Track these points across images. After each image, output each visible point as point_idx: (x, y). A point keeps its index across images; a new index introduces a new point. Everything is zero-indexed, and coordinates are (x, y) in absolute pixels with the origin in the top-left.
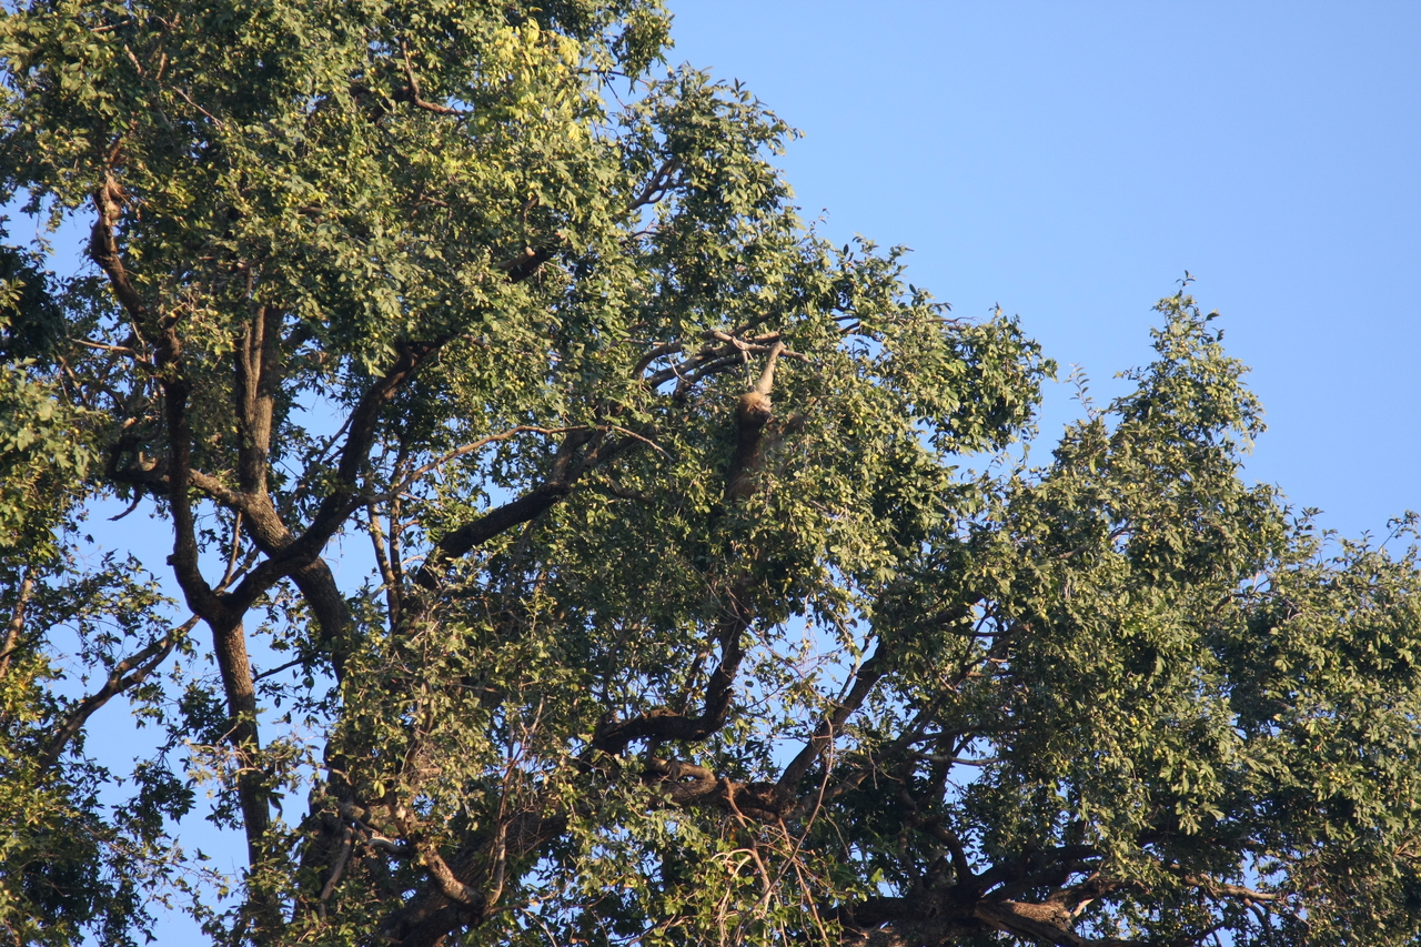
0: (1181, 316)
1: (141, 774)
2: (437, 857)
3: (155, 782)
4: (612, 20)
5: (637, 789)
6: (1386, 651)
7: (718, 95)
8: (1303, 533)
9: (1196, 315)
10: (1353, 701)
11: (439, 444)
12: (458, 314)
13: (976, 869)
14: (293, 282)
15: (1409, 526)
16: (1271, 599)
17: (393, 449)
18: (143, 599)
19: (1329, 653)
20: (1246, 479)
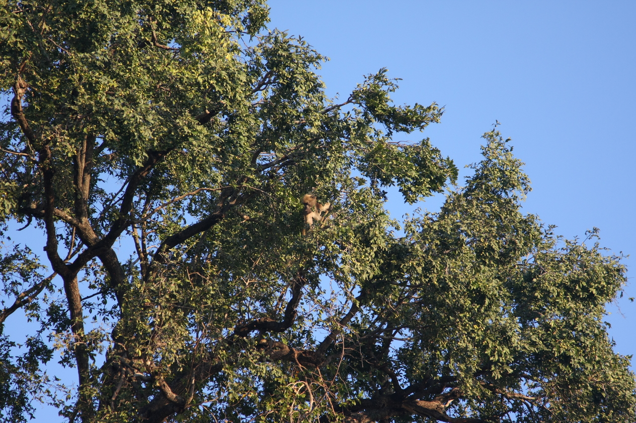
0: (494, 140)
1: (29, 343)
2: (164, 382)
3: (36, 346)
4: (243, 9)
5: (254, 353)
6: (584, 289)
7: (291, 42)
8: (549, 236)
9: (501, 140)
10: (571, 312)
11: (164, 197)
12: (177, 139)
13: (403, 387)
14: (103, 124)
15: (595, 234)
16: (533, 266)
17: (143, 198)
18: (31, 266)
19: (559, 290)
20: (523, 212)
